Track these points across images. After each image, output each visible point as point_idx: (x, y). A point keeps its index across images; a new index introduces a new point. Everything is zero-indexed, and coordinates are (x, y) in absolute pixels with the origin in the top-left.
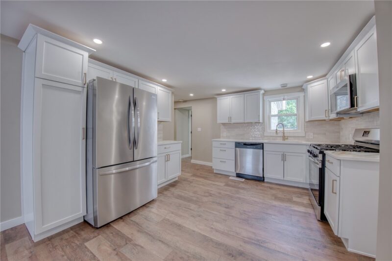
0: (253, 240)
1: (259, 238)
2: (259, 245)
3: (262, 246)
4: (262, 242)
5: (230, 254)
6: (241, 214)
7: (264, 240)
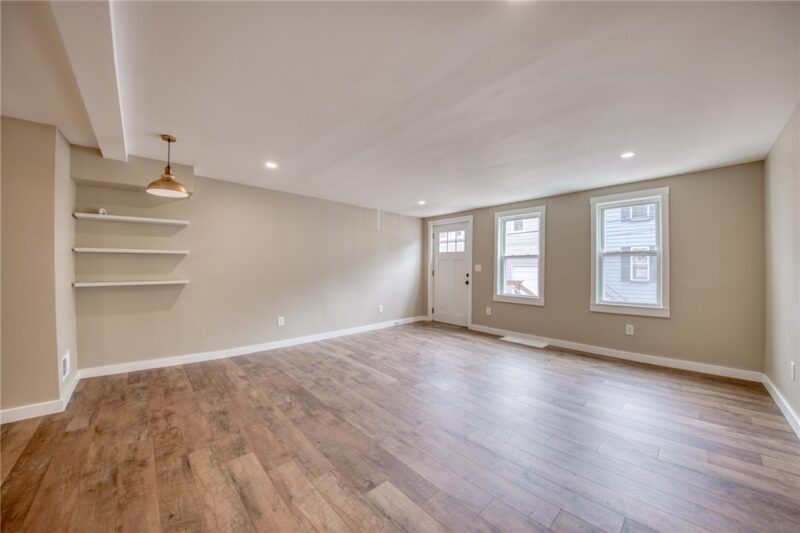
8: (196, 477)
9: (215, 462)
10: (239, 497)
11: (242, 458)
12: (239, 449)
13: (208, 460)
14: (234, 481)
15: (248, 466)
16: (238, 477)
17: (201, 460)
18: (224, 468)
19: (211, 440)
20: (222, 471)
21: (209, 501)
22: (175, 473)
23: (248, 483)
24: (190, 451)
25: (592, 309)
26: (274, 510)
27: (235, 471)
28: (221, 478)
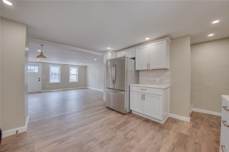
0: (66, 140)
1: (63, 143)
2: (61, 140)
3: (59, 141)
4: (61, 142)
5: (70, 129)
6: (89, 147)
7: (60, 145)
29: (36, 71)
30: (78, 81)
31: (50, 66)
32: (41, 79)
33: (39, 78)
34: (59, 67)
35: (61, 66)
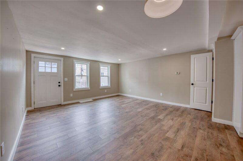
8: (183, 142)
9: (176, 141)
10: (178, 132)
11: (169, 137)
12: (167, 139)
13: (177, 143)
14: (176, 135)
15: (170, 135)
16: (174, 135)
17: (178, 145)
18: (175, 138)
19: (170, 148)
20: (176, 138)
21: (184, 136)
22: (188, 147)
23: (174, 132)
24: (179, 150)
25: (100, 88)
26: (175, 127)
27: (174, 136)
28: (178, 137)
29: (55, 70)
30: (109, 86)
31: (76, 62)
32: (62, 84)
33: (59, 83)
34: (87, 65)
35: (89, 62)
